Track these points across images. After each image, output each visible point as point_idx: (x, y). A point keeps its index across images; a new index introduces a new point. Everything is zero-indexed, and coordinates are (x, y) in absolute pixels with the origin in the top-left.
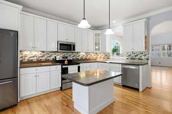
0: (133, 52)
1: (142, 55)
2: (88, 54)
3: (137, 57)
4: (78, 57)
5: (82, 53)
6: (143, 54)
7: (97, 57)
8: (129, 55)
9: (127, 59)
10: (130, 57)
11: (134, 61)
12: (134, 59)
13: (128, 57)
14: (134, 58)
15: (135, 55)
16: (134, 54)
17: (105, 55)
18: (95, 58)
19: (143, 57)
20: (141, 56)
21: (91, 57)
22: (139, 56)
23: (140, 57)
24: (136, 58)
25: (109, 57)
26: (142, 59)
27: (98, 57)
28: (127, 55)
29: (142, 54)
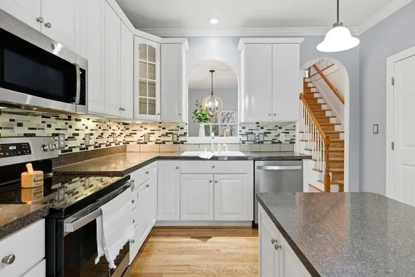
0: (258, 123)
1: (279, 130)
2: (105, 127)
3: (270, 137)
4: (71, 144)
5: (84, 121)
6: (283, 130)
7: (128, 139)
8: (247, 130)
9: (244, 142)
10: (251, 137)
11: (262, 147)
12: (262, 142)
13: (245, 138)
14: (261, 139)
15: (263, 131)
16: (262, 128)
17: (164, 132)
18: (121, 144)
19: (282, 138)
20: (279, 135)
21: (111, 140)
22: (274, 134)
23: (276, 138)
24: (266, 138)
25: (181, 139)
26: (280, 143)
27: (136, 138)
28: (244, 131)
29: (280, 128)
